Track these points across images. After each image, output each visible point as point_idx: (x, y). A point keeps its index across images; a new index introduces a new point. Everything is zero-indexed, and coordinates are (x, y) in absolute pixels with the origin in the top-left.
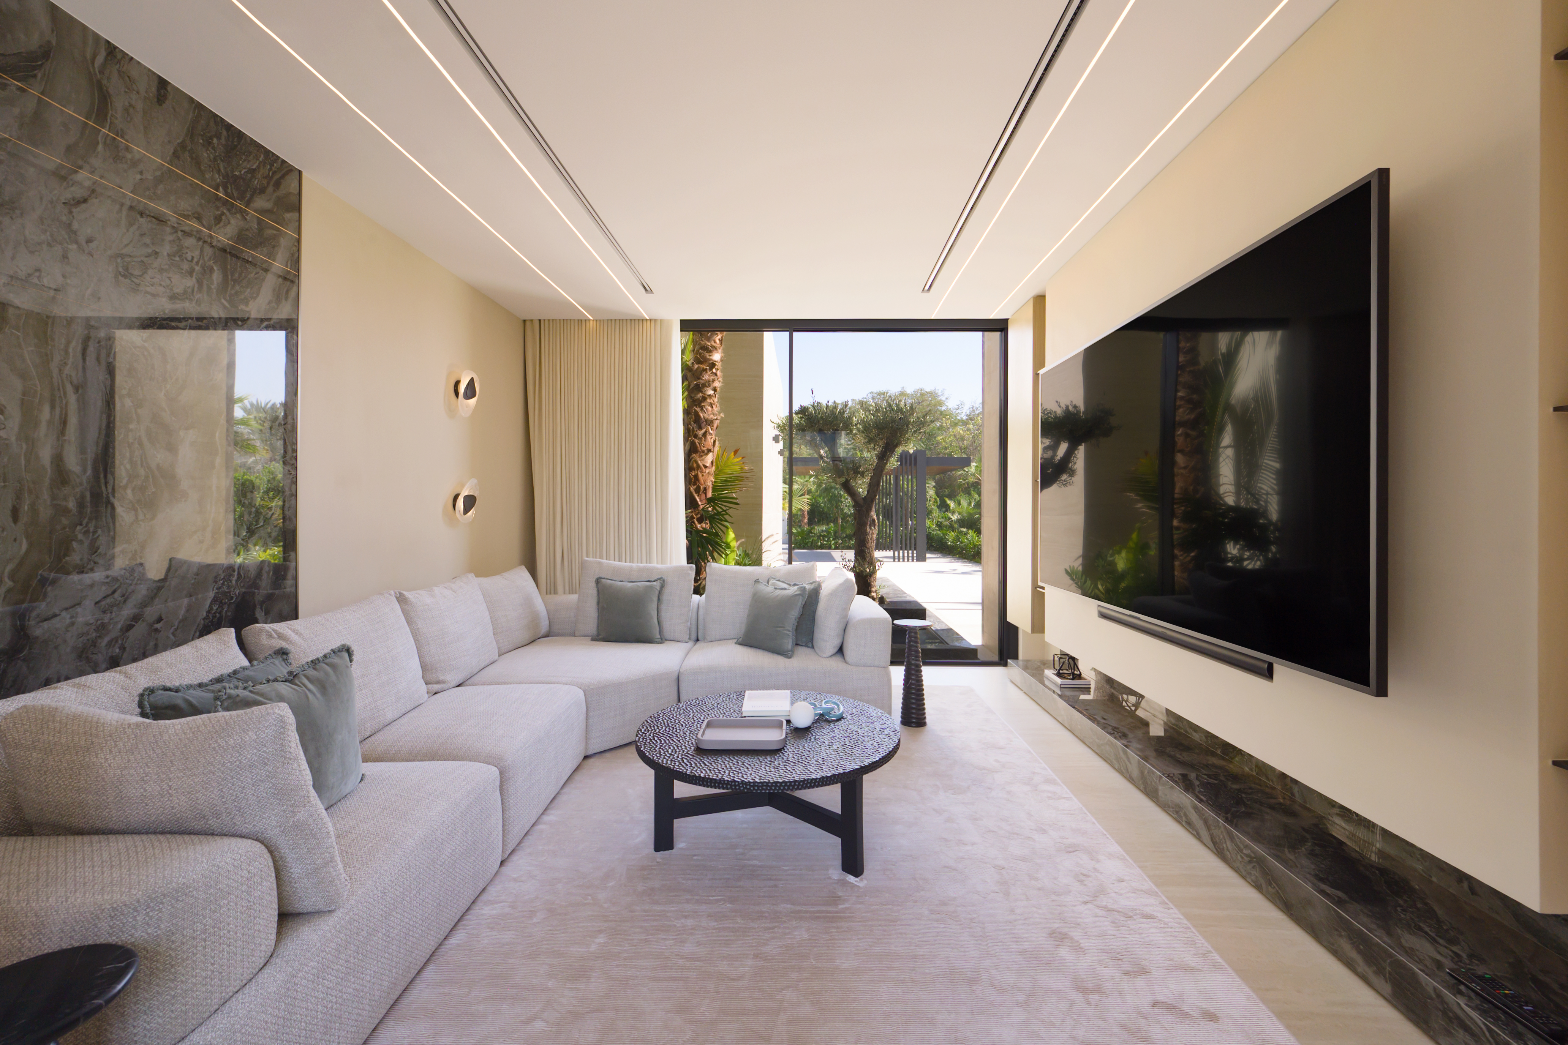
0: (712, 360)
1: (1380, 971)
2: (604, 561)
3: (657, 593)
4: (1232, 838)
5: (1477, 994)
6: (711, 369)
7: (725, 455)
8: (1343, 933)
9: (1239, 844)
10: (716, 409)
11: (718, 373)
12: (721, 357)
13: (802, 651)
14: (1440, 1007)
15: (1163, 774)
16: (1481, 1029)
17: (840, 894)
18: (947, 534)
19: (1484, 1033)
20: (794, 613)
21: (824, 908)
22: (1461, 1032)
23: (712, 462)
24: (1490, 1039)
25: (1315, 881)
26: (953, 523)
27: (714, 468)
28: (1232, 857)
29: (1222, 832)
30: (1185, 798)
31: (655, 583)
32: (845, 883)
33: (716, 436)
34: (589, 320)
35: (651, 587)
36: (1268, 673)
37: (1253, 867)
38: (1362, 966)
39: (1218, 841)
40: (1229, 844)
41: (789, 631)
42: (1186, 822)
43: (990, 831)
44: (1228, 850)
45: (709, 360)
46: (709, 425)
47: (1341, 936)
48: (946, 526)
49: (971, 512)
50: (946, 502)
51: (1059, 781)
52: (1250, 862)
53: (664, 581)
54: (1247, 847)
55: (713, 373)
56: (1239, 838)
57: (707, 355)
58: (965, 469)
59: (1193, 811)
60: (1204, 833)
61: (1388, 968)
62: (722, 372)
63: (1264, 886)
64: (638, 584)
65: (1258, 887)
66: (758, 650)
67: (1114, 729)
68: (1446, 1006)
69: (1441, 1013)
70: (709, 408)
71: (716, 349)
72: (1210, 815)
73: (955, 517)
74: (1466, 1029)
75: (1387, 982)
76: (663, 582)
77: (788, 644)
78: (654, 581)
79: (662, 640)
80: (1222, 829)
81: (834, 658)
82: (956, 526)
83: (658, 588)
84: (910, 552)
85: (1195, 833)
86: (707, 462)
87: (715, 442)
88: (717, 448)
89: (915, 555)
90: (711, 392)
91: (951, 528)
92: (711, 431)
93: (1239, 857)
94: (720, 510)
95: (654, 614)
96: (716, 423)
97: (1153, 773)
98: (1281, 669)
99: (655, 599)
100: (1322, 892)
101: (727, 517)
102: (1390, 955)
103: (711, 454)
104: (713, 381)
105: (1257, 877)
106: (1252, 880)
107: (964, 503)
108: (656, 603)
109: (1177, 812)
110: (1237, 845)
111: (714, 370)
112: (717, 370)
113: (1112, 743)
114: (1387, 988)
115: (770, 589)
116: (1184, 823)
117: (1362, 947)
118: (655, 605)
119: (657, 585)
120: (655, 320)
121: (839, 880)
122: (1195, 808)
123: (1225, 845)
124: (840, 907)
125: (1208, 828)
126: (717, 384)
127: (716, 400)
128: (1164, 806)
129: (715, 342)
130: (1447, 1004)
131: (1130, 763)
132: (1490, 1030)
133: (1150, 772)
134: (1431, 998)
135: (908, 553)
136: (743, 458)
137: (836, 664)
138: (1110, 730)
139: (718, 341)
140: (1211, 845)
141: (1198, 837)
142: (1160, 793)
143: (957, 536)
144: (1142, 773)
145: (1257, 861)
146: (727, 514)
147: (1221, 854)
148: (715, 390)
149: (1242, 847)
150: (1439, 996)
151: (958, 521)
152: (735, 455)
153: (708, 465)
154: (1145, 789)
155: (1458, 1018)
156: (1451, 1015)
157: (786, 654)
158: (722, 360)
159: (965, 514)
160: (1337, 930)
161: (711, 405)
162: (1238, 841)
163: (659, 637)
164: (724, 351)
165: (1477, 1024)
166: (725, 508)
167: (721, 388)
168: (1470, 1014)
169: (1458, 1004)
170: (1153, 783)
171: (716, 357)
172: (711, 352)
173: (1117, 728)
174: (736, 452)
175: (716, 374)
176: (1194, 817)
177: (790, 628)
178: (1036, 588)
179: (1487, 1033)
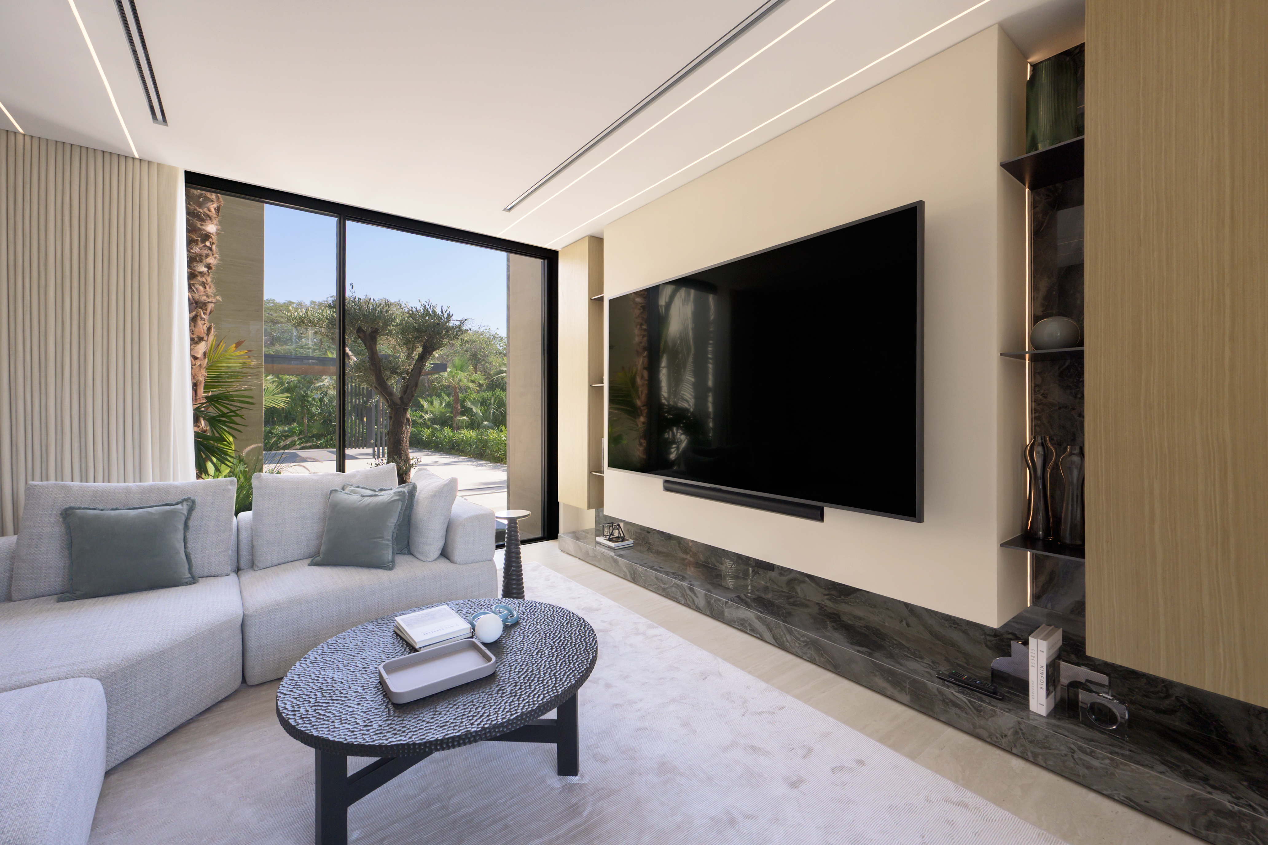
0: (204, 230)
1: (902, 689)
2: (68, 483)
3: (184, 518)
4: (790, 632)
5: (953, 683)
6: (204, 241)
7: (222, 346)
8: (877, 673)
9: (797, 635)
10: (210, 291)
11: (214, 247)
12: (217, 230)
13: (402, 560)
14: (941, 698)
15: (728, 600)
16: (965, 703)
17: (574, 801)
18: (421, 431)
19: (966, 704)
20: (393, 521)
21: (571, 824)
22: (954, 708)
23: (205, 354)
24: (971, 707)
25: (851, 646)
26: (426, 421)
27: (206, 360)
28: (791, 645)
29: (782, 630)
30: (749, 613)
31: (179, 506)
32: (570, 788)
33: (210, 321)
34: (16, 133)
35: (174, 512)
36: (820, 517)
37: (809, 648)
38: (890, 690)
39: (779, 637)
40: (789, 637)
41: (389, 540)
42: (750, 630)
43: (644, 684)
44: (788, 641)
45: (200, 230)
46: (201, 308)
47: (875, 676)
48: (420, 424)
49: (443, 410)
50: (419, 402)
51: (655, 625)
52: (805, 646)
53: (193, 502)
54: (803, 636)
55: (205, 246)
56: (796, 631)
57: (198, 224)
58: (441, 373)
59: (757, 621)
60: (768, 636)
61: (908, 686)
62: (217, 246)
63: (817, 658)
64: (149, 510)
65: (813, 661)
66: (347, 568)
67: (673, 573)
68: (944, 697)
69: (941, 702)
70: (201, 288)
71: (211, 218)
72: (772, 621)
73: (427, 416)
74: (956, 705)
75: (907, 695)
76: (192, 505)
77: (388, 555)
78: (177, 504)
79: (193, 580)
80: (783, 628)
81: (439, 561)
82: (429, 423)
83: (185, 512)
84: (381, 448)
85: (759, 636)
86: (198, 352)
87: (209, 329)
88: (211, 337)
89: (386, 451)
90: (204, 269)
91: (424, 425)
92: (203, 316)
93: (797, 644)
94: (226, 411)
95: (180, 546)
96: (210, 307)
97: (720, 600)
98: (830, 512)
99: (181, 527)
100: (859, 651)
101: (236, 419)
102: (909, 678)
103: (203, 343)
104: (207, 256)
105: (812, 654)
106: (808, 657)
107: (436, 403)
108: (182, 532)
109: (742, 625)
110: (795, 637)
111: (208, 244)
112: (212, 244)
113: (678, 585)
114: (906, 698)
115: (355, 498)
116: (748, 631)
117: (890, 678)
118: (180, 536)
119: (183, 508)
120: (149, 162)
121: (563, 787)
122: (759, 618)
123: (785, 639)
124: (585, 814)
125: (770, 630)
126: (211, 260)
127: (209, 279)
128: (729, 623)
129: (209, 210)
130: (945, 695)
131: (697, 597)
132: (970, 701)
133: (717, 600)
134: (936, 695)
135: (379, 450)
136: (249, 351)
137: (443, 566)
138: (671, 574)
139: (213, 210)
140: (773, 641)
141: (762, 638)
142: (726, 614)
143: (433, 432)
144: (708, 603)
145: (813, 644)
146: (237, 415)
147: (782, 646)
148: (209, 267)
149: (799, 636)
150: (940, 692)
151: (430, 419)
152: (236, 347)
153: (199, 356)
154: (712, 613)
155: (952, 701)
156: (947, 701)
157: (388, 566)
158: (218, 234)
159: (437, 413)
160: (872, 673)
161: (204, 285)
162: (796, 633)
163: (189, 576)
164: (221, 223)
165: (962, 700)
166: (234, 409)
167: (217, 266)
168: (959, 696)
169: (952, 693)
170: (720, 608)
171: (211, 228)
172: (203, 220)
173: (675, 573)
174: (238, 344)
175: (211, 249)
176: (758, 625)
177: (390, 538)
178: (591, 472)
179: (969, 704)
